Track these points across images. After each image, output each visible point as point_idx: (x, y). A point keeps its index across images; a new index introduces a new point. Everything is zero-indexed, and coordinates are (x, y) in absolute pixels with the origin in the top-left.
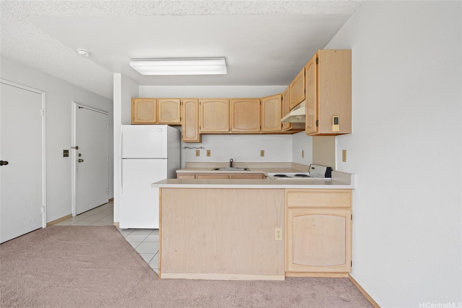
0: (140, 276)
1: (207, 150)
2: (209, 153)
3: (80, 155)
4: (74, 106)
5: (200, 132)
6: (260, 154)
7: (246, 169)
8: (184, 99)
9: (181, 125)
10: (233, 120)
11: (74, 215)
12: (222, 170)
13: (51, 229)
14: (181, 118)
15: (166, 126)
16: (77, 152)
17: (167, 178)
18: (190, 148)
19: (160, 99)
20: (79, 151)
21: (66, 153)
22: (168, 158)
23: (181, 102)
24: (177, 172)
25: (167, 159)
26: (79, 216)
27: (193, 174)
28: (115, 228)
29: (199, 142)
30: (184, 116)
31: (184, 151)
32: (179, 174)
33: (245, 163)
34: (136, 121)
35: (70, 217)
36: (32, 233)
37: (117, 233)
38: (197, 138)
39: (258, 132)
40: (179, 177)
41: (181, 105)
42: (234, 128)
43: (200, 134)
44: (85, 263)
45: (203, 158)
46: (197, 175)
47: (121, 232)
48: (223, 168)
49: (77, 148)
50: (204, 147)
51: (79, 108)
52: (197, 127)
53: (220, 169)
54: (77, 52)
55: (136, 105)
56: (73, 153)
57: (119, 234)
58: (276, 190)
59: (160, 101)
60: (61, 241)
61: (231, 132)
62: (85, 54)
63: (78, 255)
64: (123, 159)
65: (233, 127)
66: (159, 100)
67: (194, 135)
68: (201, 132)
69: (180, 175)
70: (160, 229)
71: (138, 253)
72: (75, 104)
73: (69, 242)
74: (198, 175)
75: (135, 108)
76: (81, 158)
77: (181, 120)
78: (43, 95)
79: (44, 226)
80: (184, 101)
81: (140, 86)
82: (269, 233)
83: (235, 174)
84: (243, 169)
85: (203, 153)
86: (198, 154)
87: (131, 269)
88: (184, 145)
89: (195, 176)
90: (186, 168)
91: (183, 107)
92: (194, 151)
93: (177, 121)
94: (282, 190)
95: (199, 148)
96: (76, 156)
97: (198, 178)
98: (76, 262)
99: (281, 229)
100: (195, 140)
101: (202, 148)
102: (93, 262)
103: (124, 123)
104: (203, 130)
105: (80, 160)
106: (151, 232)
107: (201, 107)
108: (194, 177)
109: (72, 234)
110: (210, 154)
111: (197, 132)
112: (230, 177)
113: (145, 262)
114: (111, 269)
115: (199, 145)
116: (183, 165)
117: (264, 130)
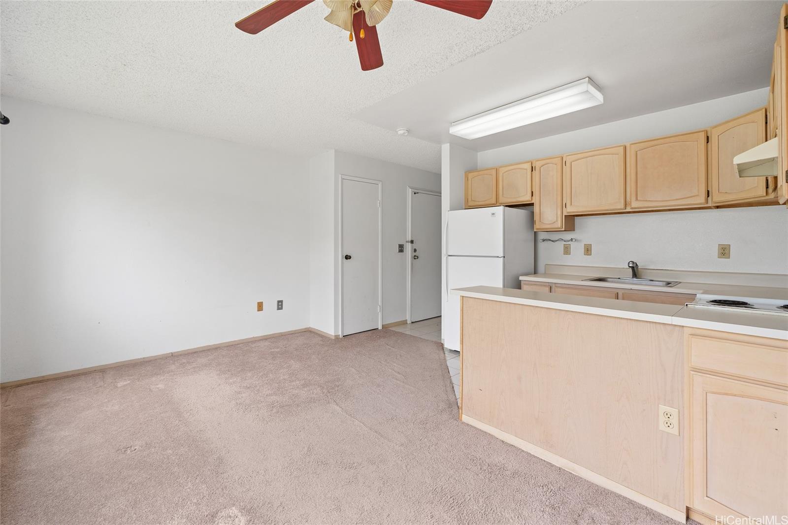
0: (440, 408)
1: (585, 245)
2: (588, 250)
3: (415, 251)
4: (409, 192)
5: (565, 213)
6: (715, 251)
7: (668, 284)
8: (536, 161)
9: (532, 204)
10: (633, 185)
11: (409, 322)
12: (612, 282)
13: (384, 332)
14: (532, 192)
15: (502, 208)
16: (412, 247)
17: (504, 286)
18: (553, 241)
19: (501, 167)
20: (415, 246)
21: (401, 248)
22: (504, 257)
23: (532, 167)
24: (520, 279)
25: (502, 258)
26: (414, 324)
27: (548, 284)
28: (442, 346)
29: (563, 229)
30: (537, 189)
31: (542, 246)
32: (524, 282)
33: (672, 272)
34: (471, 203)
35: (404, 323)
36: (369, 332)
37: (441, 352)
38: (559, 224)
39: (701, 204)
40: (524, 287)
41: (532, 171)
42: (637, 199)
43: (565, 216)
44: (396, 374)
45: (577, 257)
46: (554, 286)
47: (446, 353)
48: (616, 278)
49: (412, 242)
50: (576, 239)
51: (415, 193)
52: (559, 204)
53: (609, 279)
54: (397, 132)
55: (470, 182)
56: (408, 248)
57: (443, 355)
58: (662, 326)
59: (502, 171)
60: (387, 346)
61: (628, 210)
62: (404, 133)
63: (395, 364)
64: (450, 256)
65: (634, 198)
66: (501, 169)
67: (555, 219)
68: (568, 213)
69: (525, 284)
70: (461, 353)
71: (451, 383)
72: (410, 189)
73: (393, 349)
74: (556, 286)
75: (469, 186)
76: (416, 254)
77: (532, 196)
78: (380, 185)
79: (380, 327)
80: (537, 165)
81: (479, 154)
82: (644, 410)
83: (636, 292)
84: (664, 283)
85: (577, 249)
86: (567, 251)
87: (435, 397)
88: (541, 236)
89: (551, 287)
90: (545, 275)
91: (536, 173)
92: (560, 246)
93: (525, 198)
94: (677, 328)
95: (568, 241)
96: (412, 251)
97: (555, 292)
98: (390, 370)
99: (674, 412)
100: (557, 227)
101: (574, 240)
102: (404, 376)
103: (453, 208)
104: (571, 210)
105: (415, 256)
106: (456, 356)
107: (566, 169)
108: (547, 289)
109: (399, 341)
110: (591, 251)
111: (559, 213)
112: (620, 296)
113: (455, 395)
114: (417, 389)
115: (568, 236)
116: (541, 268)
117: (717, 198)
